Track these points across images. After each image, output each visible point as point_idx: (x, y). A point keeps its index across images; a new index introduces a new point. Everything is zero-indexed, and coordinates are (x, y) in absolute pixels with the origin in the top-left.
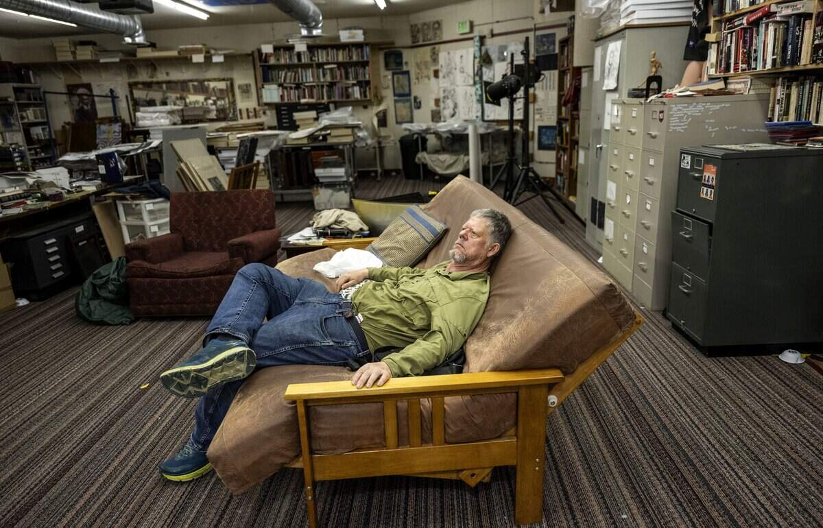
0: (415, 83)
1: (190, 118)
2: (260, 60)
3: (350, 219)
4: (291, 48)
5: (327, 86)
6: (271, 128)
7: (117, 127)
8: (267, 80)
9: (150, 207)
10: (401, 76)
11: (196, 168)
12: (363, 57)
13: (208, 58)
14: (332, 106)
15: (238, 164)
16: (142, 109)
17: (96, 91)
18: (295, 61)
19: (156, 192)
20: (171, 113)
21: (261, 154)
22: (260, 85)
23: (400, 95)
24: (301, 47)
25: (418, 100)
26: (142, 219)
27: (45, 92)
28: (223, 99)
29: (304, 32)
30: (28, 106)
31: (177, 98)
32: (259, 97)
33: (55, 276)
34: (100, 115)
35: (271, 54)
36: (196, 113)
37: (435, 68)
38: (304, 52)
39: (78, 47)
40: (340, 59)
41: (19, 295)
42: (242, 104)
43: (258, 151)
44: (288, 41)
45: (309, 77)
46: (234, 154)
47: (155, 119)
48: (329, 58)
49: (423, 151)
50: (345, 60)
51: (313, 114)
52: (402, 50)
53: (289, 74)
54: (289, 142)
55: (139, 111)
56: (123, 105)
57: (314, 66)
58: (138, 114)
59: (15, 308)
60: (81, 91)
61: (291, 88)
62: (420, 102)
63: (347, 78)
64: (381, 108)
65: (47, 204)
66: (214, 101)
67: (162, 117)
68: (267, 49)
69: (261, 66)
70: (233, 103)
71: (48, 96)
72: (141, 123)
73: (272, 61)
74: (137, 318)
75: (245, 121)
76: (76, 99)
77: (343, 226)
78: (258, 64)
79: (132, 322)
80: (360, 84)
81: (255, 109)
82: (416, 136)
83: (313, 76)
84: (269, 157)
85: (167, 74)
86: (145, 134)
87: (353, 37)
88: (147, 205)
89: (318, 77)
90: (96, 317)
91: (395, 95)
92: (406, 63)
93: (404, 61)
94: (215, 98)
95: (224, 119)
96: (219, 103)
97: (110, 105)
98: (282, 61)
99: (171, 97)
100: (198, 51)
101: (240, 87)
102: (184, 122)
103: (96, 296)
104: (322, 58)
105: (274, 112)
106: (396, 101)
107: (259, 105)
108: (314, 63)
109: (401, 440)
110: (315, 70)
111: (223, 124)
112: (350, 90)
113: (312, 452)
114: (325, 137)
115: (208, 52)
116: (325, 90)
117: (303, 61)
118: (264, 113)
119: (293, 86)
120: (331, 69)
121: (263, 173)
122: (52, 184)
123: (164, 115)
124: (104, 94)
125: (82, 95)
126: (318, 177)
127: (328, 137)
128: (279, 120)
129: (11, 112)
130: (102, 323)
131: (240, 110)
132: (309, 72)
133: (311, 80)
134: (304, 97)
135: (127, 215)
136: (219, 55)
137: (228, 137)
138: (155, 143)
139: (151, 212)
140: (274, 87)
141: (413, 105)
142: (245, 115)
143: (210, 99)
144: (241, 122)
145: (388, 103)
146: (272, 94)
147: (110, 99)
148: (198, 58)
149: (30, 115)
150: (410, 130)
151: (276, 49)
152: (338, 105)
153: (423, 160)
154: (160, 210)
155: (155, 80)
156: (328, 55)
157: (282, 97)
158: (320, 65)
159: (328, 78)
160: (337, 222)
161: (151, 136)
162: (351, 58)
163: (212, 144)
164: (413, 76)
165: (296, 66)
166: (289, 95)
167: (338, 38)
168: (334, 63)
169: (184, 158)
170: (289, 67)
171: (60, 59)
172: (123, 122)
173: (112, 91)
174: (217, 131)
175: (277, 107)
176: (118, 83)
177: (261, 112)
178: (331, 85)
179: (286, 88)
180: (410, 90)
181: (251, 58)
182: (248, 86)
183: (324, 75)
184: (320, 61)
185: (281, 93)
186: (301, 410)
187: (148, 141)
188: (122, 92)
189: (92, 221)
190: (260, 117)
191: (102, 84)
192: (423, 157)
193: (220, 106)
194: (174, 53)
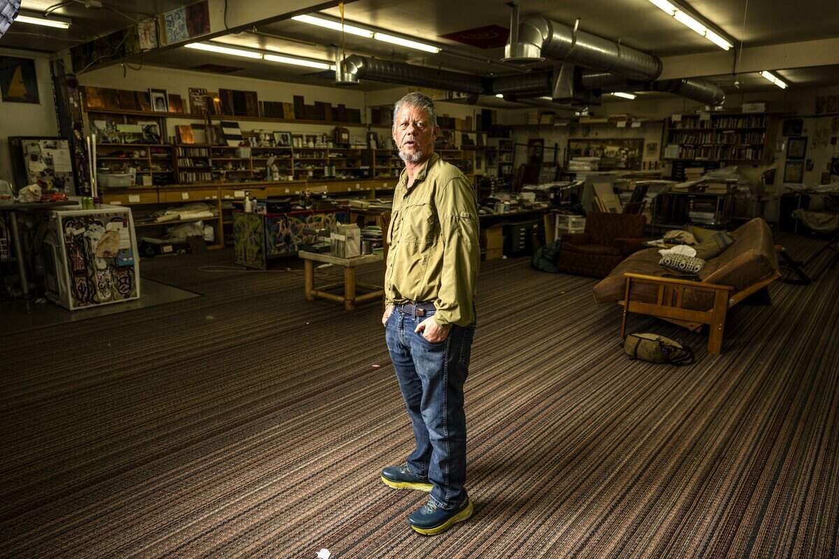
0: (811, 148)
1: (605, 166)
2: (669, 126)
3: (688, 237)
4: (697, 117)
5: (722, 147)
6: (665, 178)
7: (554, 170)
8: (670, 141)
9: (574, 220)
10: (797, 142)
11: (604, 201)
12: (761, 125)
13: (628, 125)
14: (721, 164)
15: (631, 201)
16: (574, 158)
17: (546, 145)
18: (699, 127)
19: (579, 211)
20: (593, 162)
21: (650, 197)
22: (664, 144)
23: (791, 158)
24: (705, 117)
25: (811, 163)
26: (567, 226)
27: (516, 144)
28: (634, 150)
29: (707, 108)
30: (504, 152)
31: (597, 149)
32: (662, 153)
33: (521, 247)
34: (545, 160)
35: (679, 122)
36: (610, 162)
37: (834, 136)
38: (708, 121)
39: (543, 116)
40: (740, 126)
41: (504, 254)
42: (647, 158)
43: (648, 194)
44: (695, 112)
45: (707, 140)
46: (630, 195)
47: (580, 166)
48: (729, 126)
49: (801, 207)
50: (744, 127)
51: (701, 170)
52: (803, 119)
53: (691, 137)
54: (673, 190)
55: (571, 160)
56: (561, 154)
57: (714, 131)
58: (571, 162)
59: (501, 259)
60: (537, 144)
61: (690, 148)
62: (813, 165)
63: (743, 142)
64: (771, 167)
65: (526, 210)
66: (626, 151)
67: (586, 165)
68: (677, 118)
69: (669, 130)
70: (641, 156)
71: (517, 146)
72: (571, 168)
73: (679, 127)
74: (559, 271)
75: (647, 171)
76: (532, 149)
77: (682, 239)
78: (667, 128)
79: (556, 273)
80: (753, 147)
81: (656, 163)
82: (798, 194)
83: (711, 140)
84: (656, 200)
85: (597, 134)
86: (573, 175)
87: (755, 109)
88: (573, 218)
89: (716, 141)
90: (541, 267)
91: (787, 157)
92: (806, 130)
93: (804, 127)
94: (627, 149)
95: (631, 169)
96: (630, 153)
97: (553, 154)
98: (687, 127)
99: (593, 147)
100: (622, 119)
101: (648, 145)
102: (600, 169)
103: (543, 257)
104: (723, 125)
105: (671, 165)
106: (787, 163)
107: (660, 159)
108: (714, 129)
109: (664, 303)
110: (714, 134)
111: (629, 172)
112: (743, 151)
113: (629, 300)
114: (704, 189)
115: (629, 120)
116: (719, 151)
117: (705, 127)
118: (663, 166)
119: (692, 146)
120: (729, 134)
121: (649, 210)
122: (527, 201)
123: (588, 163)
124: (550, 146)
125: (537, 146)
126: (691, 218)
127: (706, 189)
128: (674, 172)
129: (494, 156)
130: (542, 270)
131: (644, 163)
132: (709, 136)
133: (709, 142)
134: (700, 156)
135: (560, 223)
136: (637, 122)
137: (629, 183)
138: (579, 183)
139: (573, 223)
140: (677, 146)
141: (805, 167)
142: (647, 167)
143: (623, 149)
144: (643, 171)
145: (780, 165)
146: (673, 152)
147: (554, 150)
148: (621, 124)
149: (504, 158)
150: (791, 189)
151: (684, 118)
152: (727, 164)
153: (798, 216)
154: (578, 223)
155: (587, 138)
156: (728, 123)
157: (681, 155)
158: (720, 131)
159: (725, 141)
160: (678, 237)
161: (577, 178)
162: (750, 125)
163: (617, 186)
164: (810, 141)
165: (699, 131)
166: (687, 154)
167: (741, 109)
168: (732, 129)
169: (598, 193)
170: (691, 132)
171: (530, 123)
172: (558, 166)
173: (556, 145)
174: (623, 177)
175: (674, 163)
176: (561, 140)
177: (661, 165)
178: (726, 147)
179: (685, 148)
180: (804, 154)
181: (662, 124)
182: (655, 145)
183: (722, 138)
184: (721, 127)
185: (680, 151)
186: (628, 280)
187: (575, 181)
188: (563, 146)
189: (541, 223)
190: (659, 169)
191: (550, 139)
192: (799, 213)
193: (631, 155)
194: (605, 120)
